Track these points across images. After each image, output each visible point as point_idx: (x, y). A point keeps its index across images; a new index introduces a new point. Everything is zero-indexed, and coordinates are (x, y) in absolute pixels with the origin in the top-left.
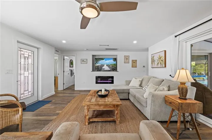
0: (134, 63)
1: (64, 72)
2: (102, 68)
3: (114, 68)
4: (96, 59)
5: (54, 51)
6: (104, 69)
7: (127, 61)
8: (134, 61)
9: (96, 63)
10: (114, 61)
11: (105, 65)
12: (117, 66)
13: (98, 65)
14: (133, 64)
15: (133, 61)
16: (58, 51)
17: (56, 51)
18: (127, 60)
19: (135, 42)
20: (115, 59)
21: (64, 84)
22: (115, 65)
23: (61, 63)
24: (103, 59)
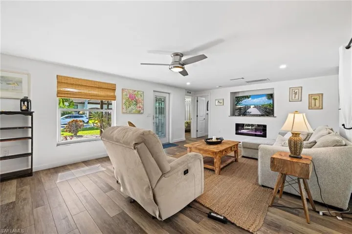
0: (315, 99)
1: (197, 116)
2: (246, 111)
3: (268, 111)
4: (237, 99)
5: (184, 92)
6: (251, 112)
7: (297, 98)
8: (316, 97)
9: (238, 103)
10: (269, 99)
11: (252, 107)
12: (273, 107)
13: (240, 106)
14: (313, 101)
15: (313, 97)
16: (190, 93)
17: (188, 92)
18: (297, 96)
19: (283, 67)
20: (271, 96)
21: (197, 131)
22: (270, 106)
23: (194, 106)
24: (248, 97)
